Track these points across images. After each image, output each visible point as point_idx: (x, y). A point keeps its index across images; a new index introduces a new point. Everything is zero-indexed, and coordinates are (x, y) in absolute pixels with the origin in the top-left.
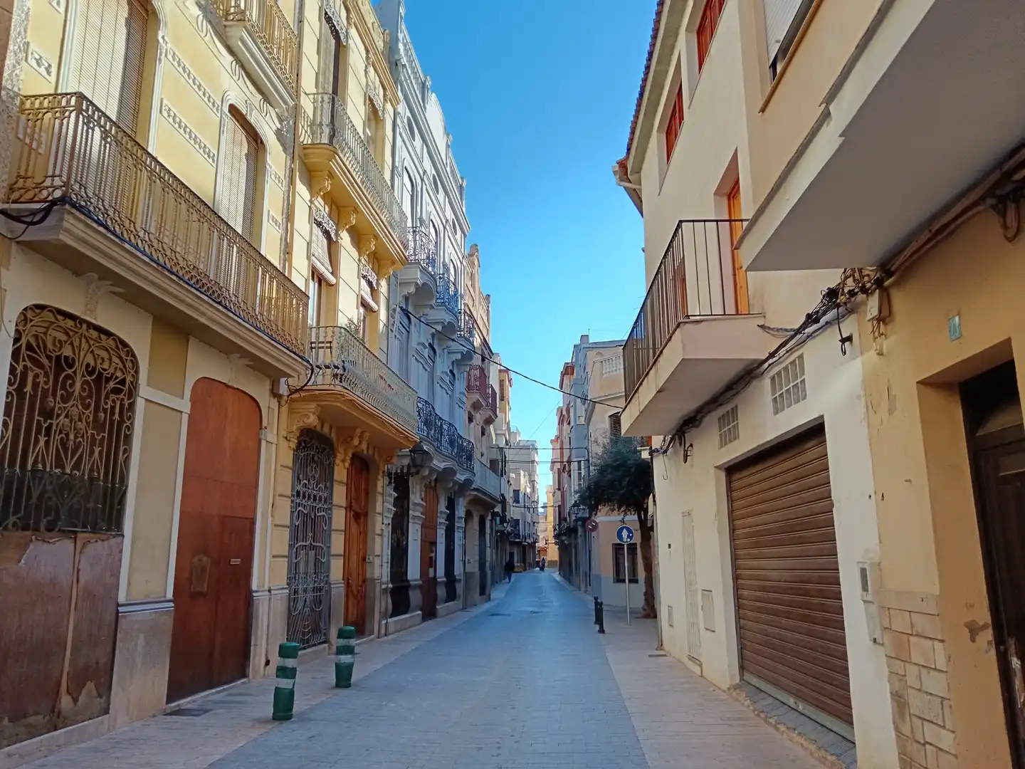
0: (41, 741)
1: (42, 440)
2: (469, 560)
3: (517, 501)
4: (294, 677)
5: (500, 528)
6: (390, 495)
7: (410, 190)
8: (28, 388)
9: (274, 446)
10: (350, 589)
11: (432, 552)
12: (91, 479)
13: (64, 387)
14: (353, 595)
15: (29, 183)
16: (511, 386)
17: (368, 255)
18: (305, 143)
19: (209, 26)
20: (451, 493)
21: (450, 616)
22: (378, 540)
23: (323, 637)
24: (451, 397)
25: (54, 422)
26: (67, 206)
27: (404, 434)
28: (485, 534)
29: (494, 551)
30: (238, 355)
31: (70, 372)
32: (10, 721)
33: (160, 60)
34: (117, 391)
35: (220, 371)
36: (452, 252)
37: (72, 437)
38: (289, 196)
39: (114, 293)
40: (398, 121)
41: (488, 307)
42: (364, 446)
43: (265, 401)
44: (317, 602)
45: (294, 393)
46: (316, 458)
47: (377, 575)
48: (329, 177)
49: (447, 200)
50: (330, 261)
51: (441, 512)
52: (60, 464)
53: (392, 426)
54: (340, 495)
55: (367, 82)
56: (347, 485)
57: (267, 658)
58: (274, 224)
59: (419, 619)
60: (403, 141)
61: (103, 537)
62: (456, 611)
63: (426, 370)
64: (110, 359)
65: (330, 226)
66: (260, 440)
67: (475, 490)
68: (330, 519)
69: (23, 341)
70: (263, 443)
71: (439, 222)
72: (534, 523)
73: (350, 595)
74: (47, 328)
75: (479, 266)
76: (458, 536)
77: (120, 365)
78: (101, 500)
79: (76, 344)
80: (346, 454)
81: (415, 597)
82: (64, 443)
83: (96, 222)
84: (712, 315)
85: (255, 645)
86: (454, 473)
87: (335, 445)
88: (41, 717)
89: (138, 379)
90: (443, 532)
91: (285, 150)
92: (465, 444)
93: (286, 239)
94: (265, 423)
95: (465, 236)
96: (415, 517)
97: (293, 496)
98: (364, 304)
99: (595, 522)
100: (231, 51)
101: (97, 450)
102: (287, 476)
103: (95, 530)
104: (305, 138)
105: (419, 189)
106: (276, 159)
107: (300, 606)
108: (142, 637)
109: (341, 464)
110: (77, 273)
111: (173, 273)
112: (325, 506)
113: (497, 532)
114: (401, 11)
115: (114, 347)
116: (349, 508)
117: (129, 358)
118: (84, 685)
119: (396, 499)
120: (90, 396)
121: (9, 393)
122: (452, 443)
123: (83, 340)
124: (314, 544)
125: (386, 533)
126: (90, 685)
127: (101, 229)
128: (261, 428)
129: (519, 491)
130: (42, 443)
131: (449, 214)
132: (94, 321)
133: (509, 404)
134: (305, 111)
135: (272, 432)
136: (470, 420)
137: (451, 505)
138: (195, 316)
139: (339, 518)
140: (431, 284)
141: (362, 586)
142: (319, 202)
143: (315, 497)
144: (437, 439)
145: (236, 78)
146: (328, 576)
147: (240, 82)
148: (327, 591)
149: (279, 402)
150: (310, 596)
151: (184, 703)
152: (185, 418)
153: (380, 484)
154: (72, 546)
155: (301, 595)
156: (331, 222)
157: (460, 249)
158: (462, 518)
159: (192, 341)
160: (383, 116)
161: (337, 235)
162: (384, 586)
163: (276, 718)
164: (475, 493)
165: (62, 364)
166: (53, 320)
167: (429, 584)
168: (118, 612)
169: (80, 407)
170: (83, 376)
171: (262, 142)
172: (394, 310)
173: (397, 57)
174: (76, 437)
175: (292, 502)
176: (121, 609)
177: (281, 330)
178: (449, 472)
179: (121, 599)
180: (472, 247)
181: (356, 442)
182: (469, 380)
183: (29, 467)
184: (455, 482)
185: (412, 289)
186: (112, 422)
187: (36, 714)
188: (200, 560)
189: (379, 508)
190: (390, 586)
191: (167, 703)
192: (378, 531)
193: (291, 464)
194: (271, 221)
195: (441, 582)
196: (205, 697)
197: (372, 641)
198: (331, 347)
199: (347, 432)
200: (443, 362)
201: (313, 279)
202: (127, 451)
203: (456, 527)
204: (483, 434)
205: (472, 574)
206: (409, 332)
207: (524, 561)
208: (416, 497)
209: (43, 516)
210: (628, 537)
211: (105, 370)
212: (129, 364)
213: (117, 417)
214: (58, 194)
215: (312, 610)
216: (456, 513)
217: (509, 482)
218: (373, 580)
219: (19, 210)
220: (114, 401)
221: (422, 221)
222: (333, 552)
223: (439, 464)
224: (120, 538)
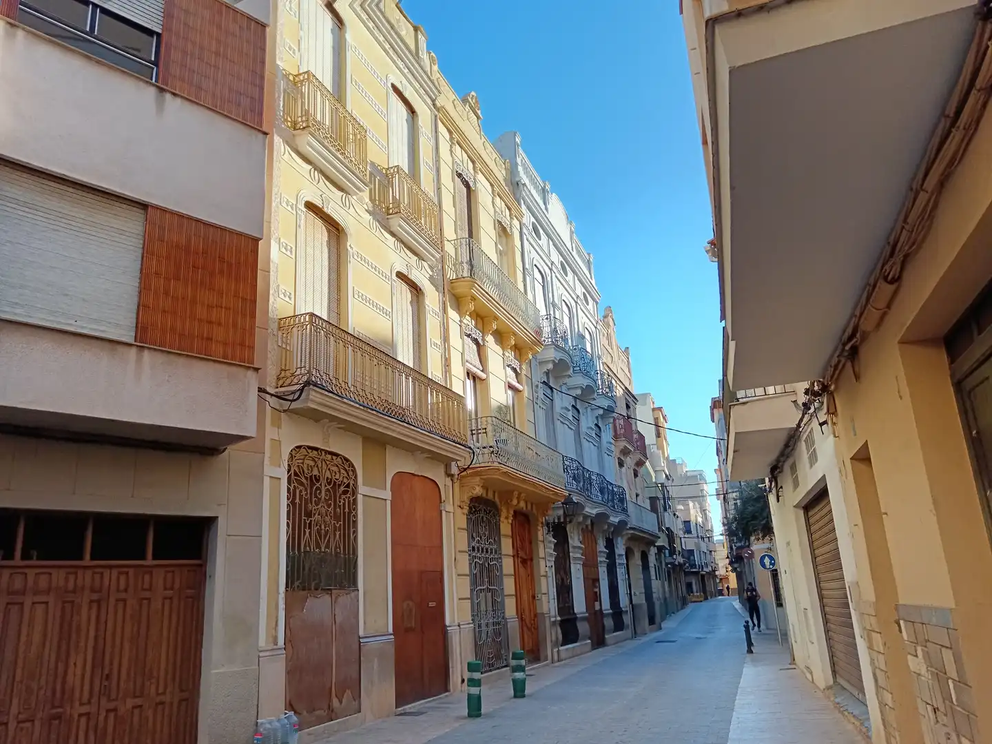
0: (325, 727)
1: (307, 531)
2: (635, 593)
3: (688, 531)
4: (480, 686)
5: (669, 560)
6: (550, 542)
7: (541, 281)
8: (297, 501)
9: (452, 514)
10: (524, 622)
11: (596, 587)
12: (337, 553)
13: (316, 497)
14: (528, 627)
15: (288, 374)
16: (666, 422)
17: (511, 348)
18: (451, 279)
19: (377, 224)
20: (609, 534)
21: (618, 645)
22: (543, 580)
23: (505, 662)
24: (599, 448)
25: (313, 519)
26: (311, 386)
27: (553, 491)
28: (649, 568)
29: (666, 584)
30: (420, 452)
31: (318, 485)
32: (307, 712)
33: (350, 262)
34: (345, 492)
35: (409, 466)
36: (585, 322)
37: (323, 527)
38: (444, 323)
39: (339, 428)
40: (525, 230)
41: (628, 358)
42: (522, 504)
43: (442, 480)
44: (497, 633)
45: (463, 471)
46: (485, 519)
47: (545, 610)
48: (472, 300)
49: (576, 278)
50: (481, 362)
51: (601, 552)
52: (318, 546)
53: (542, 486)
54: (507, 546)
55: (495, 210)
56: (512, 537)
57: (462, 676)
58: (435, 348)
59: (589, 647)
60: (530, 243)
61: (347, 592)
62: (626, 640)
63: (572, 429)
64: (340, 472)
65: (477, 335)
66: (441, 511)
67: (631, 528)
68: (501, 566)
69: (292, 471)
70: (444, 513)
71: (570, 299)
72: (711, 551)
73: (525, 629)
74: (304, 459)
75: (615, 325)
76: (621, 571)
77: (346, 475)
78: (343, 566)
79: (320, 466)
80: (508, 512)
81: (583, 628)
82: (319, 532)
83: (326, 391)
84: (755, 396)
85: (453, 667)
86: (608, 517)
87: (499, 507)
88: (323, 711)
89: (357, 483)
90: (605, 569)
91: (437, 290)
92: (615, 490)
93: (445, 355)
94: (443, 498)
95: (597, 303)
96: (575, 558)
97: (470, 551)
98: (511, 387)
99: (751, 551)
100: (393, 234)
101: (338, 533)
102: (463, 536)
103: (342, 587)
104: (451, 275)
105: (549, 278)
106: (432, 298)
107: (484, 636)
108: (376, 660)
109: (506, 521)
110: (317, 421)
111: (373, 410)
112: (496, 556)
113: (667, 564)
114: (517, 140)
115: (341, 462)
116: (515, 556)
117: (350, 469)
118: (345, 691)
119: (556, 545)
120: (330, 499)
121: (288, 505)
122: (602, 491)
123: (324, 462)
124: (491, 587)
125: (549, 574)
126: (348, 692)
127: (330, 395)
128: (441, 502)
129: (689, 521)
130: (307, 534)
131: (580, 290)
132: (328, 449)
133: (666, 440)
134: (449, 254)
135: (449, 502)
136: (621, 464)
137: (610, 545)
138: (389, 433)
139: (508, 565)
140: (566, 357)
141: (534, 620)
142: (467, 320)
143: (487, 549)
144: (588, 490)
145: (398, 252)
146: (504, 613)
147: (403, 254)
148: (504, 625)
149: (452, 480)
150: (491, 628)
151: (408, 708)
152: (389, 503)
153: (540, 533)
154: (330, 598)
155: (484, 628)
156: (477, 331)
157: (593, 317)
158: (622, 555)
159: (388, 447)
160: (511, 232)
161: (483, 340)
162: (553, 619)
163: (470, 715)
164: (632, 532)
165: (314, 480)
166: (307, 454)
167: (595, 617)
168: (360, 643)
169: (326, 507)
170: (326, 486)
171: (420, 289)
172: (537, 386)
173: (517, 179)
174: (325, 527)
175: (470, 555)
176: (362, 641)
177: (447, 429)
178: (602, 517)
179: (361, 633)
180: (606, 309)
181: (515, 502)
182: (615, 431)
183: (302, 551)
184: (610, 525)
185: (550, 366)
186: (344, 513)
187: (319, 709)
188: (408, 604)
189: (542, 554)
190: (559, 618)
191: (396, 708)
192: (543, 573)
193: (465, 526)
194: (433, 346)
195: (608, 614)
196: (420, 705)
197: (547, 665)
198: (486, 433)
199: (507, 494)
200: (587, 418)
201: (469, 379)
202: (355, 532)
203: (617, 564)
204: (636, 475)
205: (640, 606)
206: (552, 400)
207: (704, 591)
208: (575, 540)
209: (312, 580)
210: (771, 564)
211: (337, 479)
212: (351, 473)
213: (347, 510)
214: (305, 378)
215: (493, 640)
216: (616, 550)
217: (675, 515)
218: (543, 614)
219: (284, 392)
220: (344, 500)
221: (554, 305)
222: (506, 593)
223: (591, 510)
224: (356, 592)
